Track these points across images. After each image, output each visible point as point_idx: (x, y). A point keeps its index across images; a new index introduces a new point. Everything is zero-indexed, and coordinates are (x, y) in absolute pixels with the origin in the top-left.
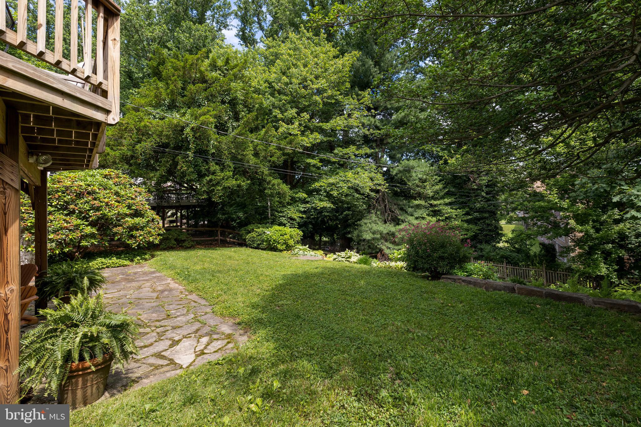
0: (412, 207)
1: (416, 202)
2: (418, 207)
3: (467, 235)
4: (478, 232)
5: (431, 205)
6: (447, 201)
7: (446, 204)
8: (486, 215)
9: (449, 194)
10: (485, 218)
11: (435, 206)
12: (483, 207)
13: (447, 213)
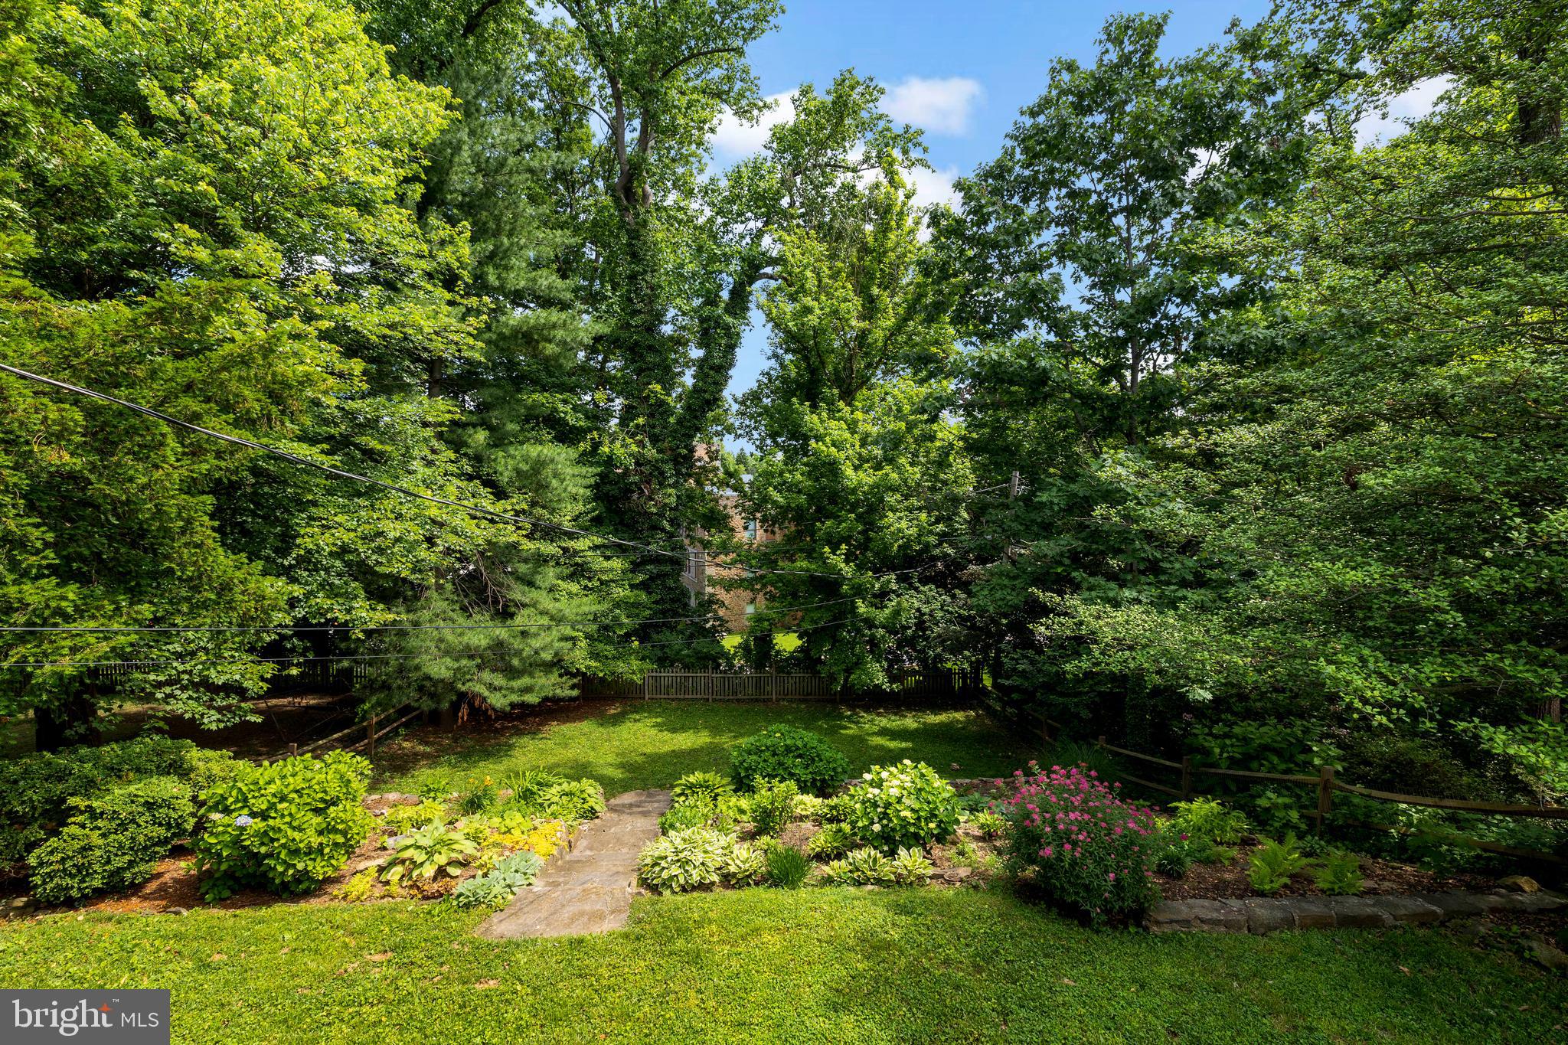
5: (567, 553)
6: (598, 540)
7: (595, 548)
8: (667, 569)
9: (597, 521)
10: (666, 575)
11: (576, 553)
13: (604, 572)
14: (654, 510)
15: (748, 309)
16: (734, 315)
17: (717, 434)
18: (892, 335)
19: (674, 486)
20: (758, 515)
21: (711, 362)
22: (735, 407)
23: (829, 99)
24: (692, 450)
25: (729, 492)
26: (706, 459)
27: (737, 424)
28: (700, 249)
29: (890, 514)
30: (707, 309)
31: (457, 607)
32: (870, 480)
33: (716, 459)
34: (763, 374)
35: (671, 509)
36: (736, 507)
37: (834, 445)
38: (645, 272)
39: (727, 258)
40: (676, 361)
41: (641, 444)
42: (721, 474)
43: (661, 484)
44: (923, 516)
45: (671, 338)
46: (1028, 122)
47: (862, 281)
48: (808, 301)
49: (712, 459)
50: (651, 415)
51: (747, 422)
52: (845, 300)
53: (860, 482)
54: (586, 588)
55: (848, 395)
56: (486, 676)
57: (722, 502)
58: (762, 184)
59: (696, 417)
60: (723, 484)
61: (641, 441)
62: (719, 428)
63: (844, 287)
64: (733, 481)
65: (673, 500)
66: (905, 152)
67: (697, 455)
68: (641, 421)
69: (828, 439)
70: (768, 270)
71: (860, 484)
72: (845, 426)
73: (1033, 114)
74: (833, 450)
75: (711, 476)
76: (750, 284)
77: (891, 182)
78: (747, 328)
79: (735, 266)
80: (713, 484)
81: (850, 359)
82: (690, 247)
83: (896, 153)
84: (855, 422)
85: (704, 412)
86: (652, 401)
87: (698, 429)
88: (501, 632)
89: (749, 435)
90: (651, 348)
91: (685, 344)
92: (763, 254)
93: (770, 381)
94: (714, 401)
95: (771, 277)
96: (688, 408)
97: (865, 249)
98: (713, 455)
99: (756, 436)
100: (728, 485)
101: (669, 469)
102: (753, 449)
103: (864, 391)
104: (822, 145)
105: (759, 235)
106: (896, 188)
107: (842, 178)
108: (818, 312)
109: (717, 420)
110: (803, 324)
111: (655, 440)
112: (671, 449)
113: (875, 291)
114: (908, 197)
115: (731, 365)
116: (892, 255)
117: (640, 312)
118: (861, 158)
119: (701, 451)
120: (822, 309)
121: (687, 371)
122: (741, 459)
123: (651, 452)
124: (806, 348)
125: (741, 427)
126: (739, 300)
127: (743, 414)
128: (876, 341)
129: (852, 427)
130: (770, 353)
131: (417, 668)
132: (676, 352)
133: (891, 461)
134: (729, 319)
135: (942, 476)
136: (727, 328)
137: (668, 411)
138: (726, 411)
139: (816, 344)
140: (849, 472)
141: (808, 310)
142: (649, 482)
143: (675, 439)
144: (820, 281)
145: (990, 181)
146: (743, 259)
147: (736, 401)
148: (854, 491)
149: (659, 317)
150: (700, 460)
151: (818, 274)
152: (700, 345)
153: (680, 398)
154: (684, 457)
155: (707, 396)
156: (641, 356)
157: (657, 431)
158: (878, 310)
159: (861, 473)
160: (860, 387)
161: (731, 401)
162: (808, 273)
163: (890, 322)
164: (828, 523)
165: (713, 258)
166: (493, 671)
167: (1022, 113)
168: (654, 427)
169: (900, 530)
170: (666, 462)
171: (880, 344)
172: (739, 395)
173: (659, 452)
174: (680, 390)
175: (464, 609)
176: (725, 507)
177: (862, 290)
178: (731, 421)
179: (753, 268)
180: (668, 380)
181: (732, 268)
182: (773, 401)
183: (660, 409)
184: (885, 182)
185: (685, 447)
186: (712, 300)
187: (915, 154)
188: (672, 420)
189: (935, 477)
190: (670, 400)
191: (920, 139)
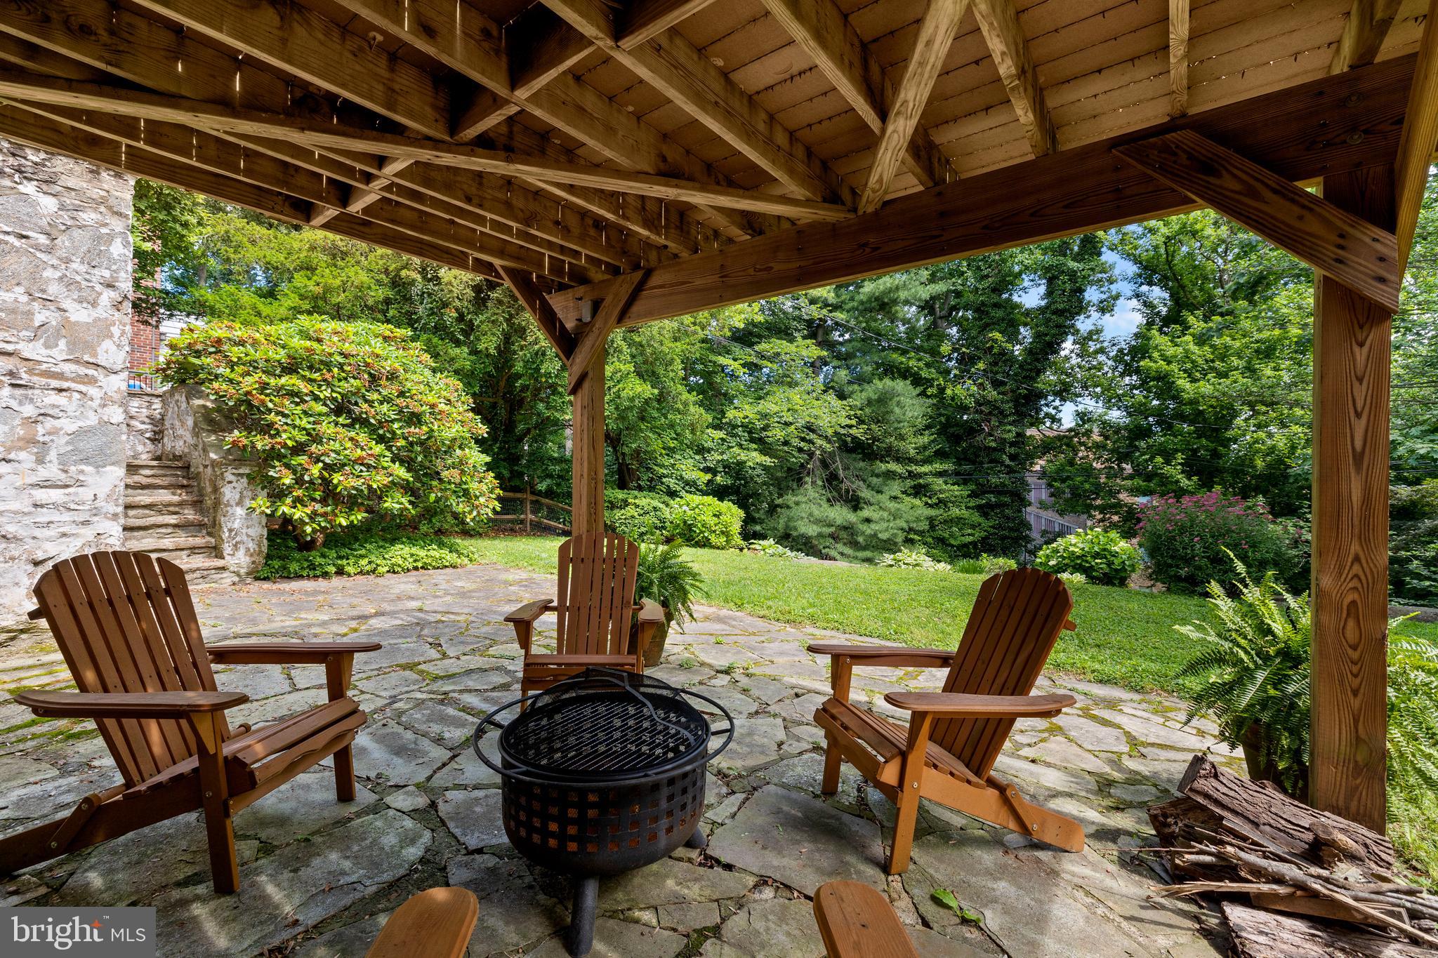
0: (878, 476)
1: (884, 467)
2: (890, 475)
3: (973, 535)
4: (992, 530)
5: (911, 475)
6: (938, 466)
7: (941, 474)
8: (1007, 499)
9: (941, 455)
10: (1004, 505)
11: (920, 476)
12: (1003, 484)
13: (941, 491)
14: (993, 444)
19: (1013, 423)
21: (1054, 308)
31: (824, 498)
35: (1012, 446)
41: (981, 385)
43: (1000, 422)
50: (994, 362)
54: (926, 503)
56: (840, 547)
59: (1037, 360)
61: (981, 384)
65: (1012, 436)
68: (983, 367)
85: (1045, 357)
86: (995, 351)
88: (852, 517)
90: (996, 305)
96: (1031, 353)
101: (1009, 408)
111: (996, 384)
112: (1012, 391)
117: (987, 276)
123: (992, 394)
131: (796, 529)
137: (1012, 359)
142: (989, 421)
143: (1016, 381)
154: (1025, 396)
156: (987, 313)
157: (1000, 376)
166: (845, 544)
168: (996, 372)
170: (1008, 402)
173: (999, 393)
175: (829, 500)
183: (1003, 357)
185: (1026, 387)
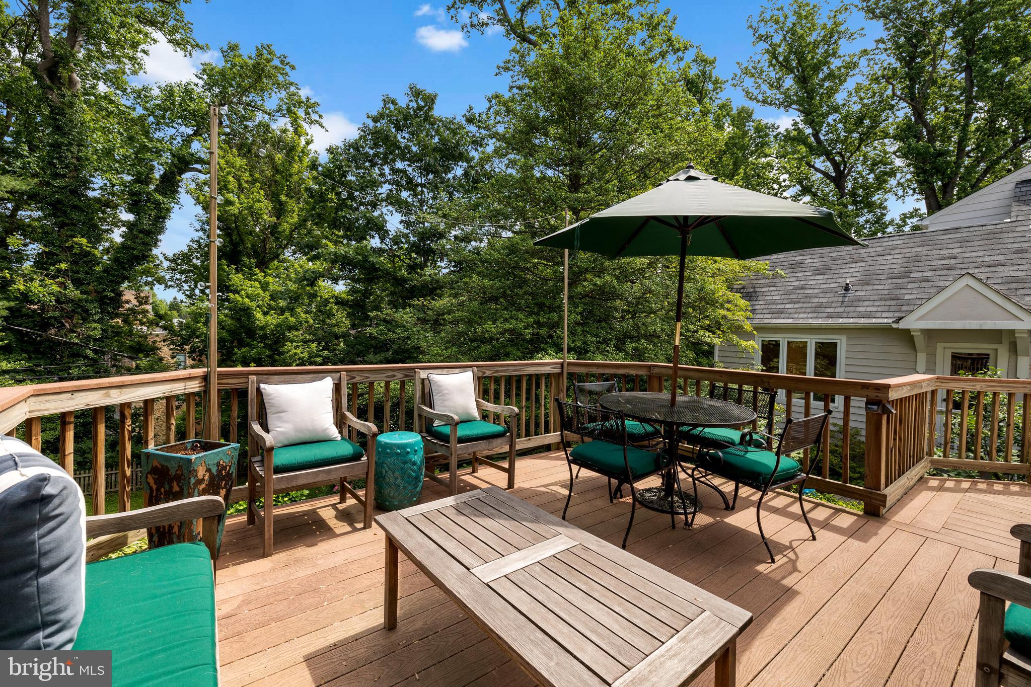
14: (76, 341)
15: (178, 192)
16: (165, 195)
17: (147, 283)
18: (296, 228)
19: (98, 321)
20: (187, 348)
21: (140, 227)
22: (166, 264)
23: (250, 62)
24: (120, 294)
25: (158, 331)
26: (135, 302)
27: (168, 277)
28: (131, 139)
29: (289, 344)
30: (137, 187)
32: (275, 322)
33: (146, 303)
34: (193, 241)
35: (95, 340)
36: (164, 341)
37: (248, 297)
38: (70, 144)
39: (158, 153)
40: (104, 220)
41: (63, 285)
42: (151, 315)
43: (84, 319)
44: (314, 345)
45: (97, 200)
46: (371, 124)
47: (273, 191)
48: (231, 197)
49: (141, 303)
50: (75, 263)
51: (178, 276)
52: (259, 201)
53: (267, 323)
55: (263, 264)
57: (150, 339)
58: (192, 105)
59: (124, 268)
60: (152, 324)
61: (63, 283)
62: (149, 279)
63: (258, 192)
64: (162, 323)
65: (98, 333)
66: (307, 113)
67: (124, 298)
68: (63, 266)
69: (243, 293)
70: (198, 166)
71: (267, 324)
72: (258, 285)
73: (375, 120)
74: (247, 300)
75: (140, 317)
76: (180, 174)
77: (296, 132)
78: (176, 206)
79: (167, 157)
80: (142, 324)
81: (264, 241)
82: (122, 134)
83: (301, 113)
84: (267, 284)
85: (132, 266)
86: (76, 251)
87: (125, 278)
89: (179, 286)
90: (75, 207)
91: (116, 207)
92: (192, 155)
93: (200, 247)
94: (145, 257)
95: (200, 172)
96: (116, 260)
97: (276, 170)
98: (143, 301)
99: (186, 287)
100: (157, 325)
101: (94, 308)
102: (183, 297)
103: (276, 262)
104: (246, 91)
105: (187, 141)
106: (300, 136)
107: (260, 117)
108: (238, 205)
109: (147, 273)
110: (225, 211)
111: (77, 283)
112: (96, 292)
113: (283, 198)
114: (308, 143)
115: (161, 230)
116: (296, 178)
117: (63, 176)
118: (275, 108)
119: (129, 296)
120: (241, 204)
121: (116, 230)
122: (174, 306)
123: (73, 293)
124: (228, 228)
125: (172, 279)
126: (169, 184)
127: (173, 269)
128: (284, 231)
129: (265, 286)
130: (198, 227)
132: (103, 212)
133: (292, 310)
134: (160, 198)
135: (328, 321)
136: (157, 204)
137: (96, 261)
138: (157, 266)
139: (236, 226)
140: (259, 315)
141: (229, 203)
142: (71, 318)
143: (101, 283)
144: (240, 185)
145: (352, 150)
146: (173, 156)
147: (166, 259)
148: (262, 328)
149: (86, 183)
150: (128, 302)
151: (238, 180)
152: (130, 210)
153: (107, 251)
154: (111, 299)
155: (135, 252)
156: (64, 212)
157: (82, 276)
158: (285, 211)
159: (268, 317)
160: (272, 259)
161: (161, 258)
162: (231, 179)
163: (295, 219)
164: (244, 349)
165: (144, 148)
167: (368, 117)
168: (77, 272)
169: (296, 354)
170: (92, 302)
171: (287, 233)
172: (170, 254)
173: (82, 293)
174: (107, 244)
176: (155, 342)
177: (273, 197)
178: (162, 274)
179: (183, 163)
180: (96, 236)
181: (163, 160)
182: (202, 262)
183: (85, 258)
184: (291, 129)
185: (112, 291)
186: (143, 179)
187: (315, 117)
188: (98, 268)
189: (324, 321)
190: (96, 252)
191: (317, 109)
